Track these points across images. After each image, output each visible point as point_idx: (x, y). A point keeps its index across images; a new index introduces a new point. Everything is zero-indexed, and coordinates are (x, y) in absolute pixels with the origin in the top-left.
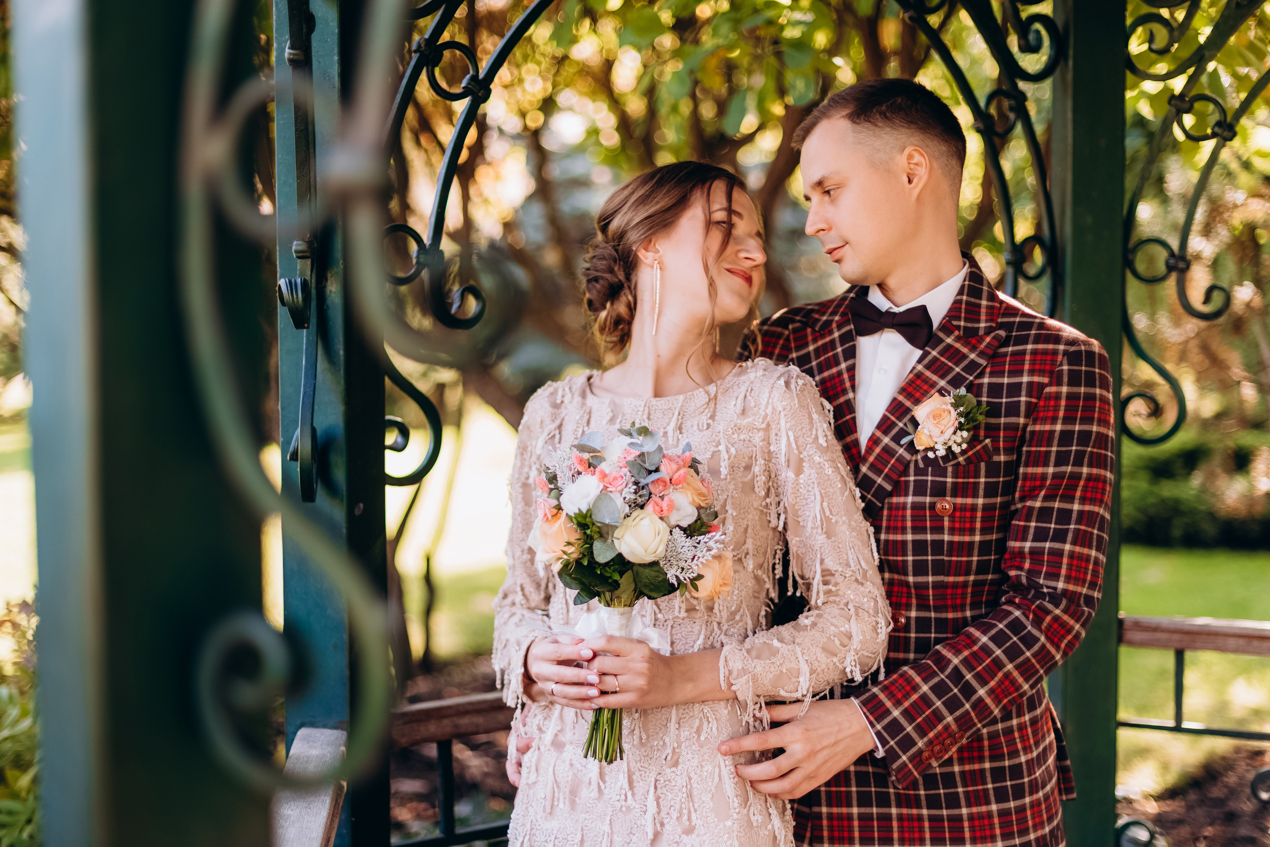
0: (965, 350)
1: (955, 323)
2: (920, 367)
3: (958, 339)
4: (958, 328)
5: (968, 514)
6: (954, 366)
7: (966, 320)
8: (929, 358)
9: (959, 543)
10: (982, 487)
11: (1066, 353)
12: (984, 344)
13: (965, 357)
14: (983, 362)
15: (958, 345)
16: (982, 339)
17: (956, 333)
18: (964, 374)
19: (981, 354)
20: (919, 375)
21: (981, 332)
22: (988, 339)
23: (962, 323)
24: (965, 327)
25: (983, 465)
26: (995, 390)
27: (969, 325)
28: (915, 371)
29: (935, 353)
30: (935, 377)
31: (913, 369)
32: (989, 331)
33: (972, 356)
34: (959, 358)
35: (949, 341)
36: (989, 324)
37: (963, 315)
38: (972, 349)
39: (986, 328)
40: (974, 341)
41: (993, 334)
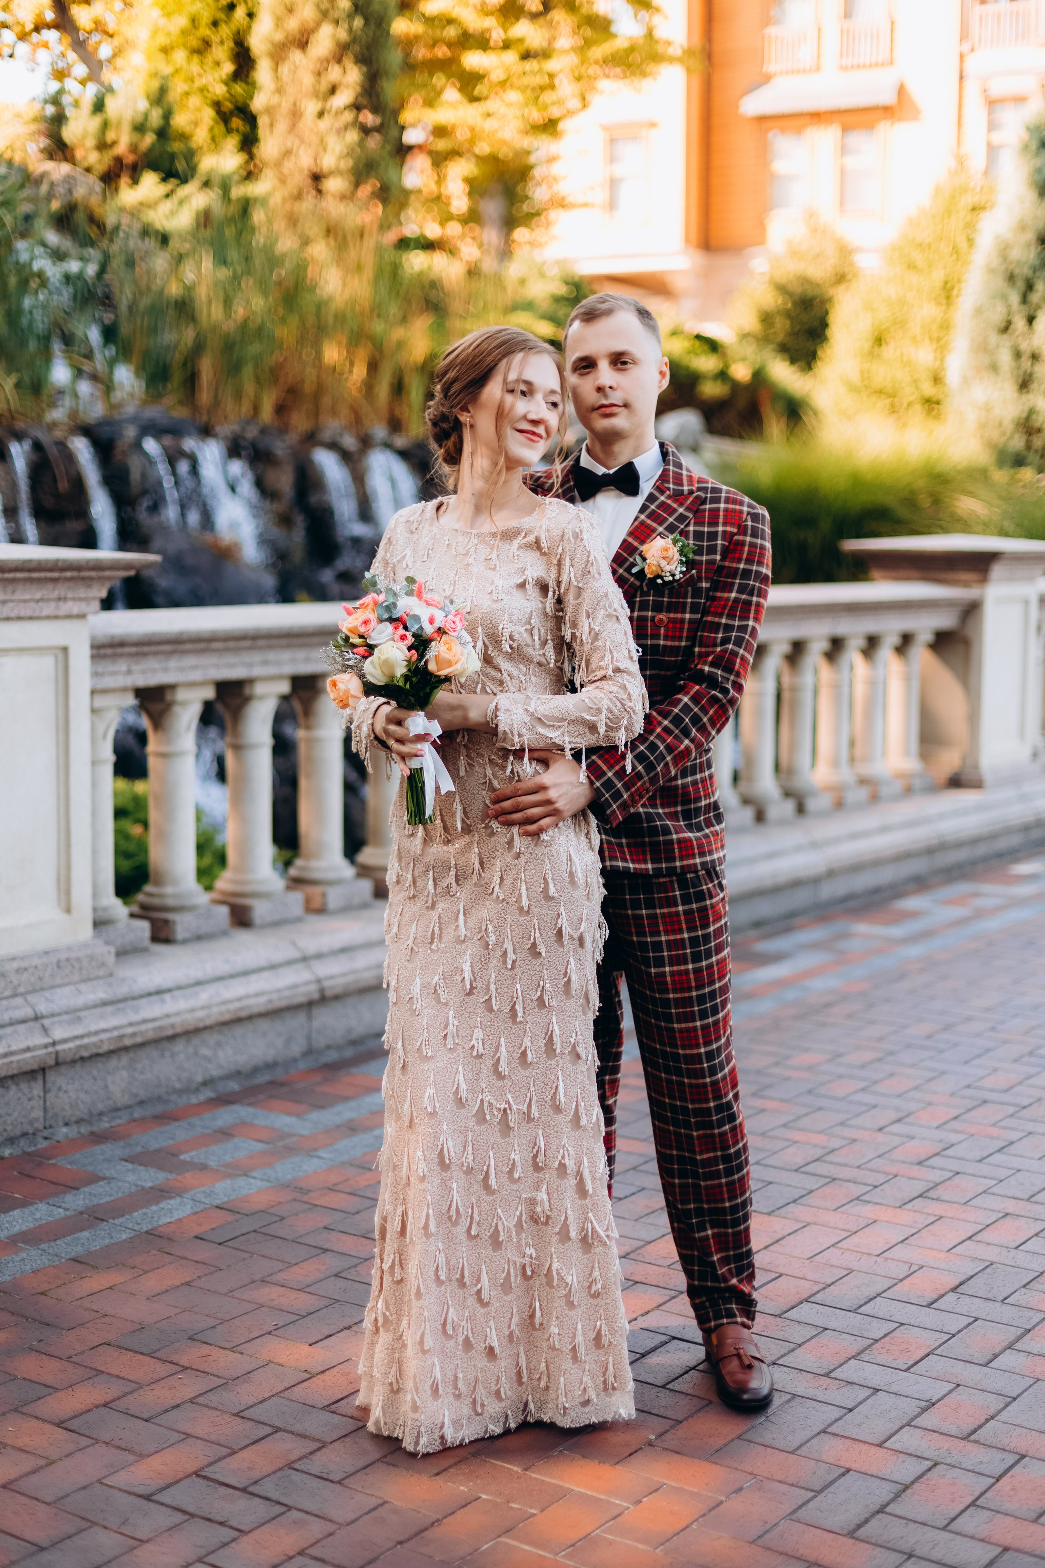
0: (675, 506)
1: (667, 485)
2: (642, 517)
3: (669, 497)
4: (669, 489)
5: (678, 626)
6: (668, 517)
7: (673, 484)
8: (649, 510)
9: (671, 647)
10: (689, 605)
11: (748, 514)
12: (689, 502)
13: (675, 510)
14: (690, 515)
15: (669, 502)
16: (687, 497)
17: (668, 493)
18: (676, 523)
19: (688, 509)
20: (643, 523)
21: (686, 493)
22: (691, 499)
23: (671, 486)
24: (673, 489)
25: (690, 589)
26: (698, 536)
27: (676, 488)
28: (639, 520)
29: (653, 507)
30: (654, 525)
31: (637, 518)
32: (691, 492)
33: (681, 510)
34: (671, 511)
35: (662, 498)
36: (691, 487)
37: (671, 480)
38: (681, 505)
39: (689, 490)
40: (681, 499)
41: (694, 495)
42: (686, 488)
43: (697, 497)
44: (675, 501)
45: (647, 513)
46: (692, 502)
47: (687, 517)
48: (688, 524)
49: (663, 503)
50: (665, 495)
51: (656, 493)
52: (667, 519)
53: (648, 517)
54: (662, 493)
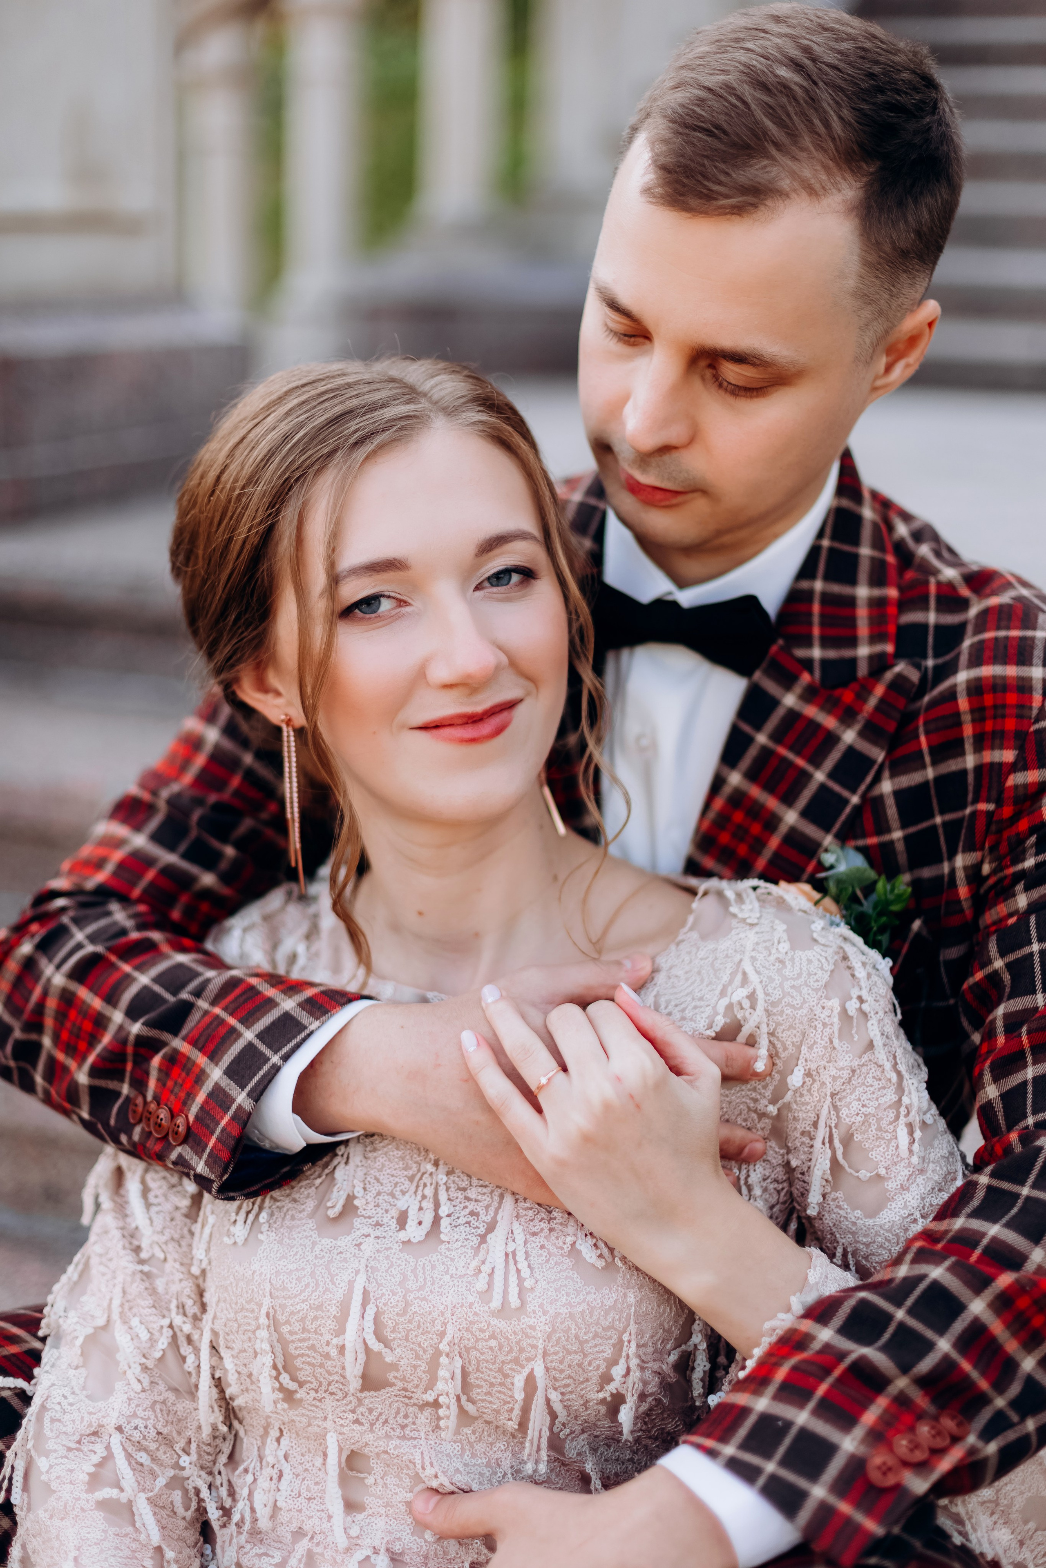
0: (829, 722)
1: (800, 653)
2: (735, 778)
3: (810, 695)
4: (808, 664)
6: (809, 768)
7: (826, 643)
8: (752, 753)
12: (872, 702)
15: (811, 711)
16: (866, 688)
17: (806, 678)
18: (836, 788)
19: (869, 732)
20: (738, 799)
21: (862, 670)
22: (879, 691)
23: (817, 653)
24: (824, 662)
27: (832, 651)
28: (727, 790)
29: (762, 739)
30: (772, 803)
31: (718, 783)
32: (880, 664)
33: (849, 736)
34: (819, 744)
35: (790, 700)
36: (878, 648)
37: (816, 632)
38: (847, 717)
39: (871, 658)
40: (848, 696)
41: (889, 676)
42: (863, 651)
43: (900, 681)
44: (831, 705)
45: (746, 762)
46: (882, 700)
47: (869, 762)
48: (877, 779)
49: (793, 716)
50: (798, 689)
51: (771, 687)
52: (808, 777)
53: (751, 775)
54: (788, 682)
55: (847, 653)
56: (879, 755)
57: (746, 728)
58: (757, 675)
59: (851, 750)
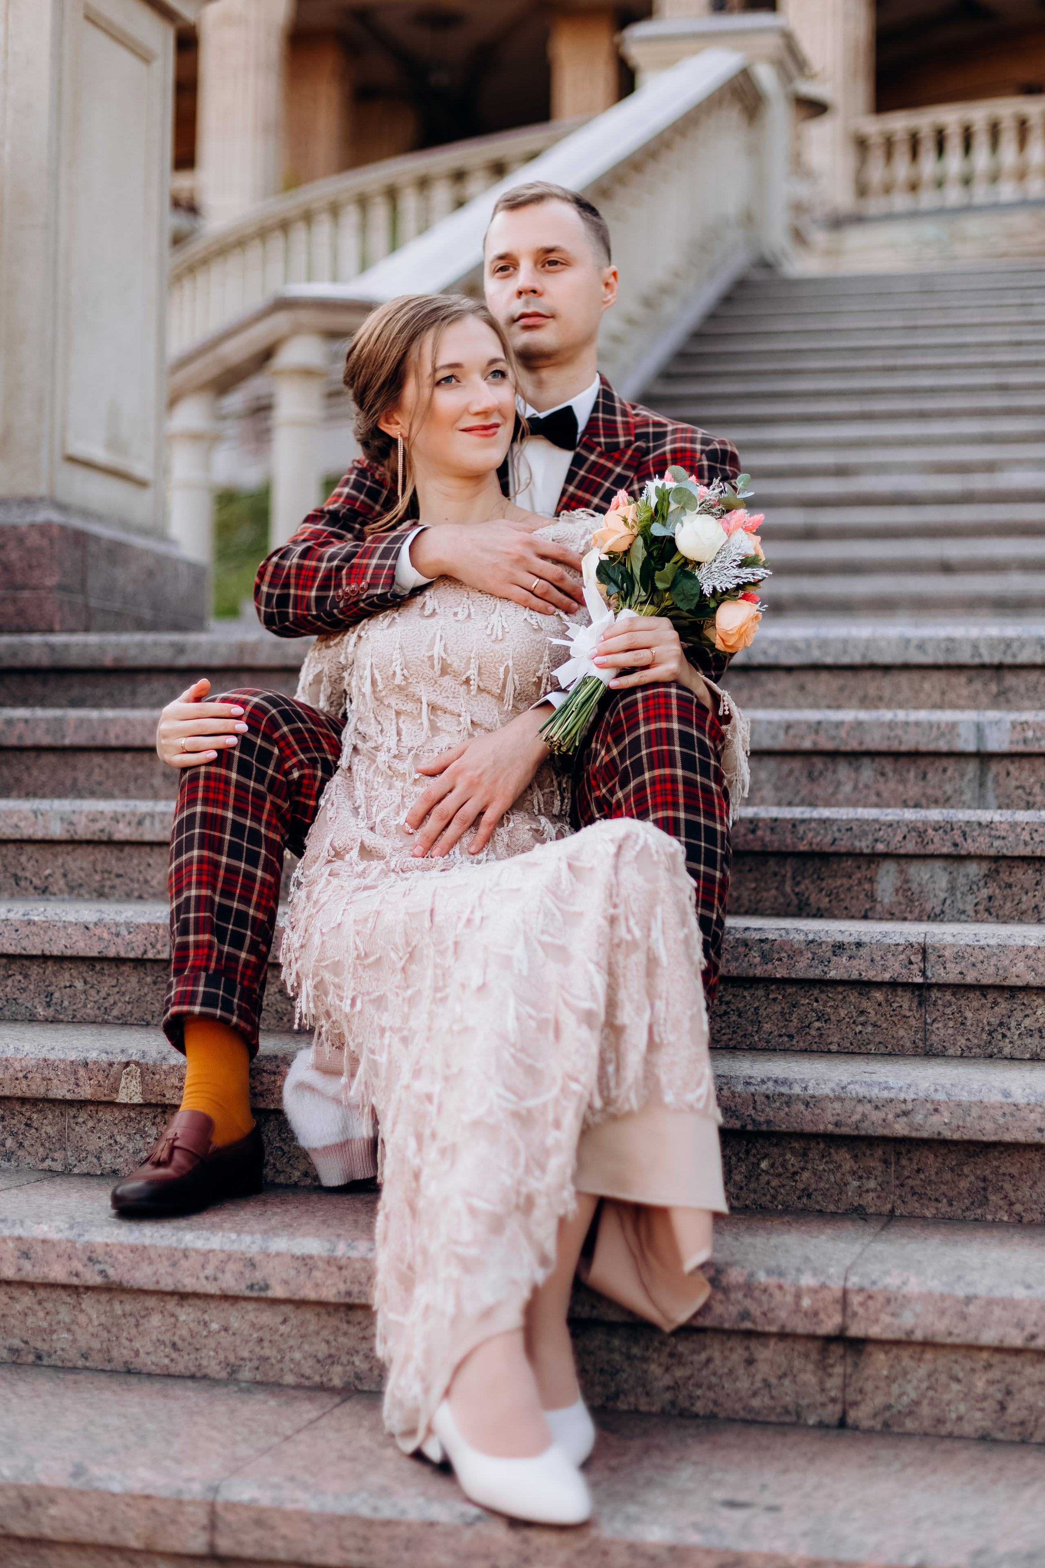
0: (609, 465)
1: (596, 440)
2: (571, 489)
3: (601, 455)
4: (599, 444)
6: (603, 481)
7: (605, 436)
8: (578, 478)
11: (702, 452)
12: (627, 457)
13: (611, 471)
15: (602, 461)
16: (624, 452)
17: (599, 449)
18: (614, 488)
19: (627, 467)
20: (574, 496)
21: (622, 446)
22: (630, 453)
23: (602, 440)
24: (606, 443)
27: (609, 440)
28: (568, 494)
29: (582, 473)
30: (587, 496)
31: (565, 491)
32: (628, 444)
33: (618, 470)
34: (606, 473)
35: (593, 457)
36: (628, 438)
37: (601, 432)
38: (617, 463)
39: (626, 442)
40: (617, 455)
41: (633, 447)
42: (622, 439)
43: (638, 449)
44: (609, 459)
45: (576, 482)
46: (631, 456)
47: (627, 477)
48: (631, 484)
49: (594, 463)
50: (596, 453)
51: (584, 453)
52: (602, 485)
53: (578, 487)
54: (591, 450)
55: (615, 440)
56: (631, 474)
57: (575, 469)
58: (578, 449)
59: (619, 475)
